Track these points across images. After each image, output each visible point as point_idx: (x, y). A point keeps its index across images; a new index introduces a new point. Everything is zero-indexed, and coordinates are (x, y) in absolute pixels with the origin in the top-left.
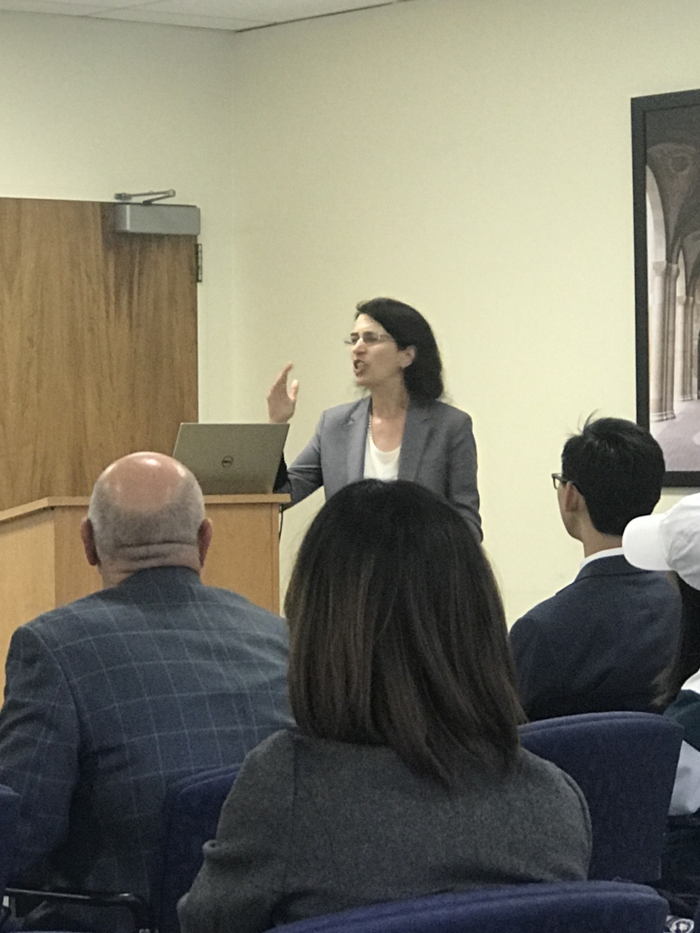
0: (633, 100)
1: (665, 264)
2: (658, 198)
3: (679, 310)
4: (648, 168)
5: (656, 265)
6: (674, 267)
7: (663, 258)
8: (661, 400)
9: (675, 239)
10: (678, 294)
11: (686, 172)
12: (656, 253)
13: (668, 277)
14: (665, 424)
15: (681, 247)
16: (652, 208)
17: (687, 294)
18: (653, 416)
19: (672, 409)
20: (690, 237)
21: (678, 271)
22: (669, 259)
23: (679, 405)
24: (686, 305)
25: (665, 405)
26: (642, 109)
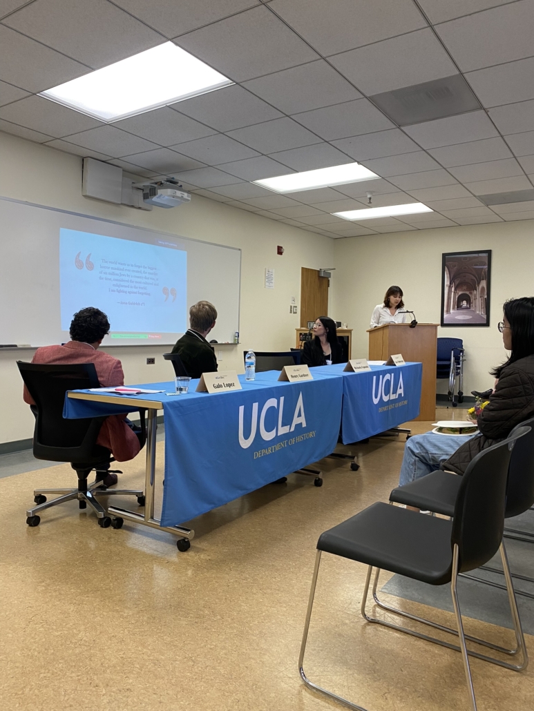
2: (448, 272)
4: (445, 267)
5: (446, 285)
6: (451, 285)
7: (449, 283)
8: (447, 310)
9: (452, 281)
10: (452, 291)
11: (456, 267)
14: (447, 315)
16: (446, 274)
17: (455, 290)
18: (445, 313)
20: (455, 280)
23: (451, 311)
26: (444, 255)
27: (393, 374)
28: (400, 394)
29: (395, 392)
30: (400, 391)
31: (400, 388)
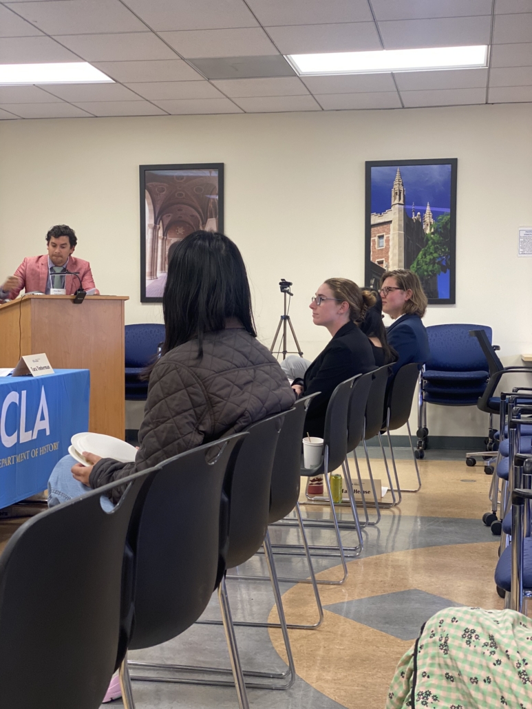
0: (140, 166)
1: (154, 224)
2: (150, 201)
3: (160, 241)
4: (146, 191)
5: (149, 225)
6: (158, 226)
7: (152, 222)
8: (151, 272)
9: (158, 217)
10: (159, 235)
11: (164, 193)
12: (150, 220)
13: (155, 229)
14: (153, 281)
15: (161, 219)
16: (149, 204)
17: (164, 234)
18: (147, 278)
19: (156, 275)
20: (165, 216)
21: (160, 228)
22: (155, 223)
23: (159, 274)
24: (163, 239)
25: (153, 274)
26: (144, 170)
27: (24, 393)
28: (42, 432)
29: (30, 427)
30: (43, 425)
31: (43, 418)
